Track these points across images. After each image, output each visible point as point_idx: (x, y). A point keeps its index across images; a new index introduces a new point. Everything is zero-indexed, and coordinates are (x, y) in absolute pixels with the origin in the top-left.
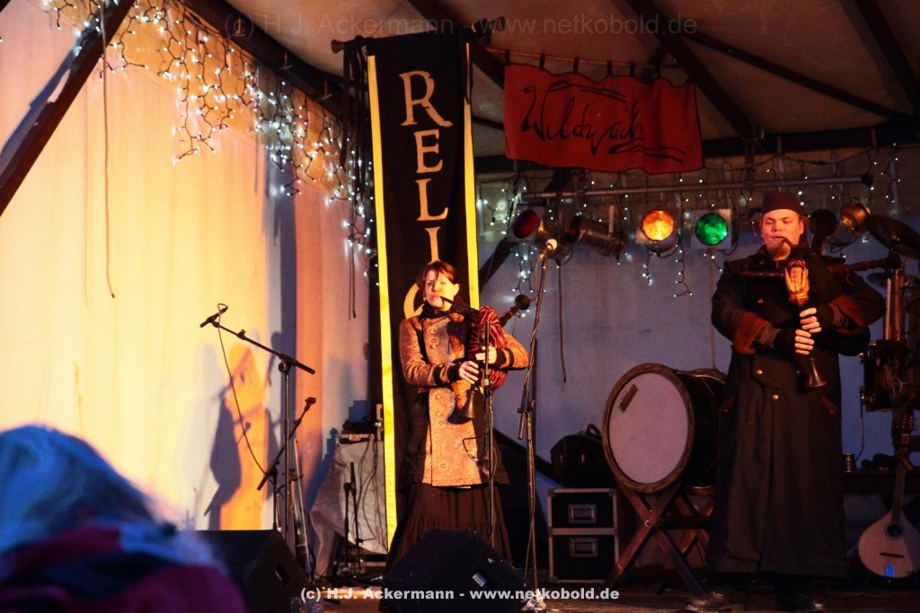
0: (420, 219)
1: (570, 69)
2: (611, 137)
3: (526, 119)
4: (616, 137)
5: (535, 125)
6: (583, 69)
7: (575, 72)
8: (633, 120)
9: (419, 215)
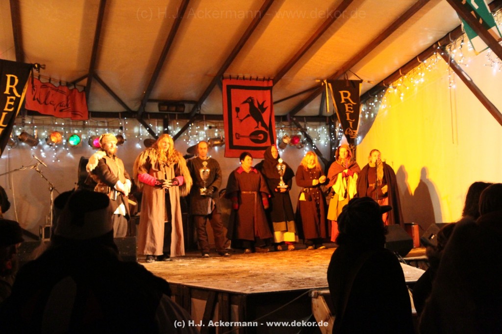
1: (48, 81)
2: (61, 106)
3: (34, 97)
4: (62, 106)
5: (37, 99)
6: (52, 82)
7: (50, 82)
8: (68, 101)
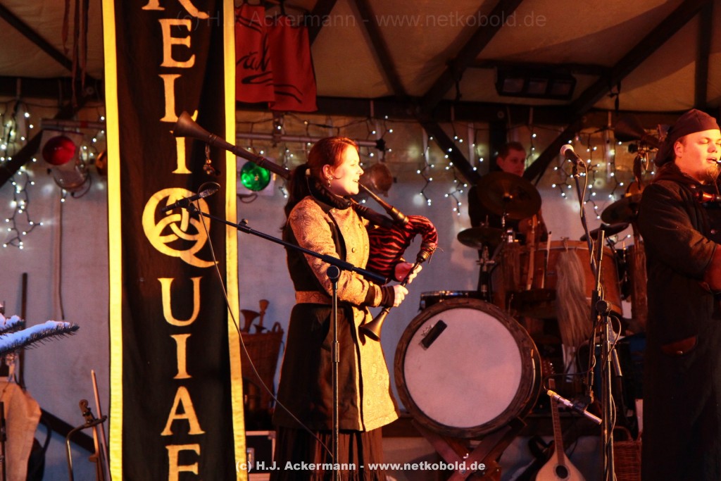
0: (164, 120)
4: (251, 66)
8: (264, 53)
9: (163, 114)
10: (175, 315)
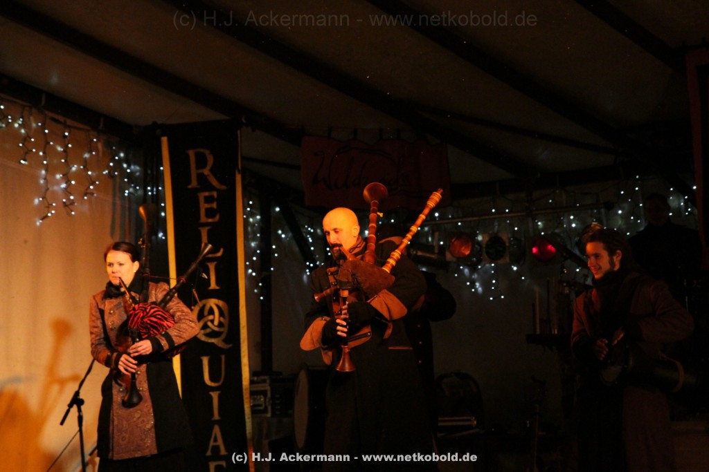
10: (212, 379)
